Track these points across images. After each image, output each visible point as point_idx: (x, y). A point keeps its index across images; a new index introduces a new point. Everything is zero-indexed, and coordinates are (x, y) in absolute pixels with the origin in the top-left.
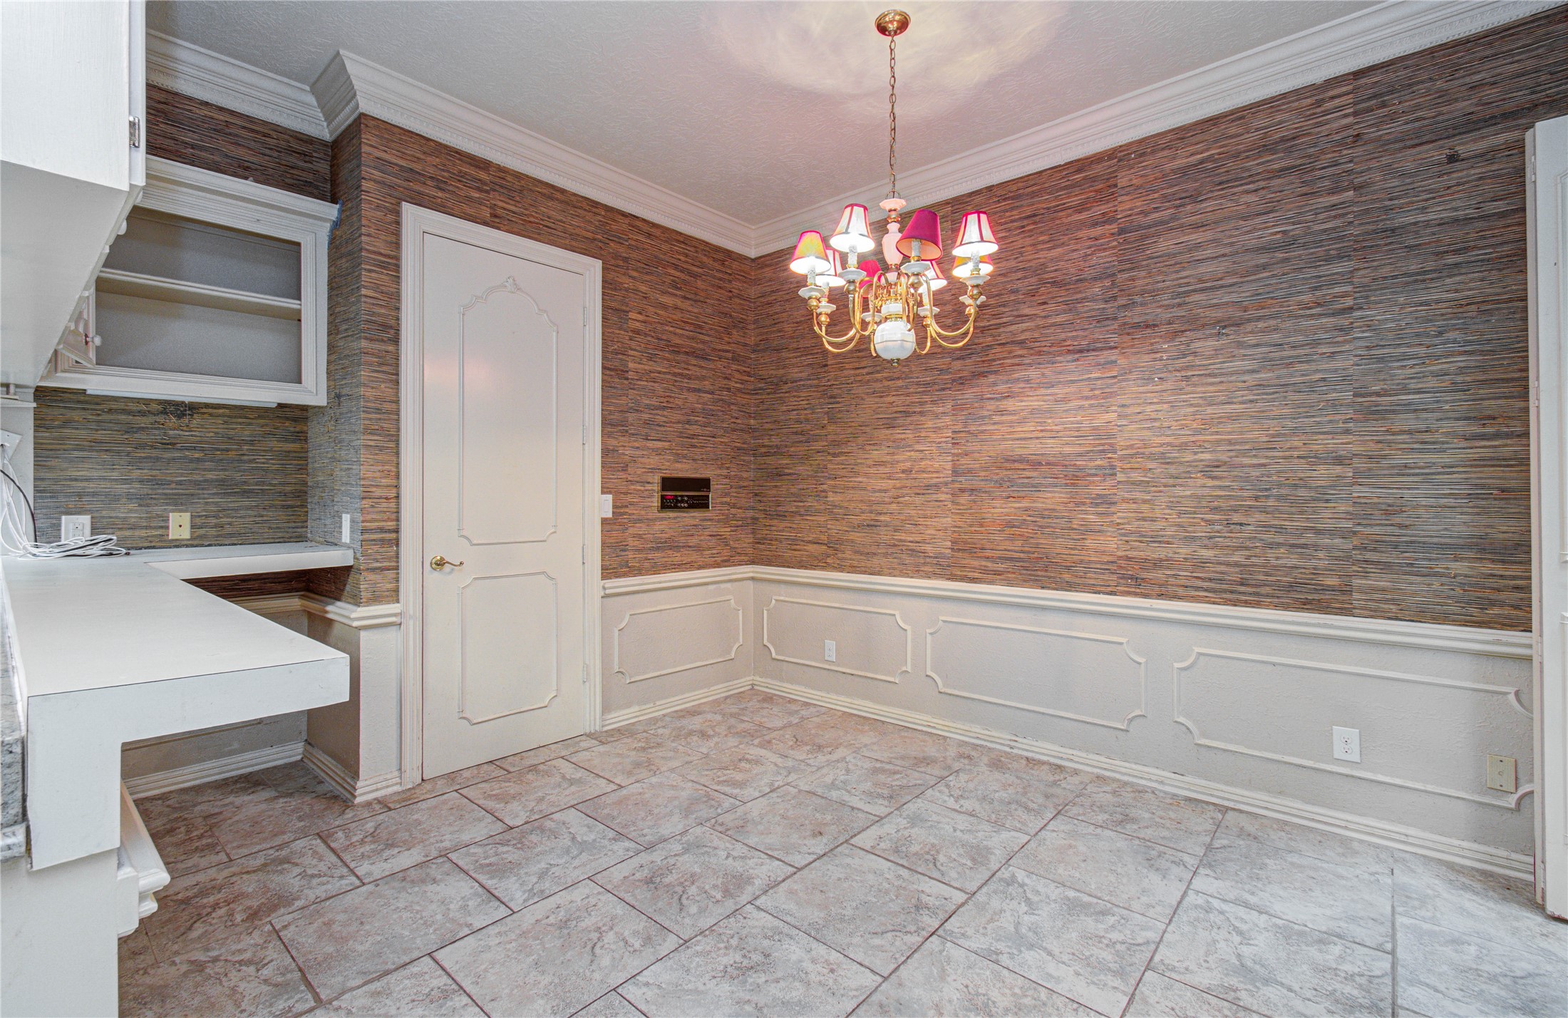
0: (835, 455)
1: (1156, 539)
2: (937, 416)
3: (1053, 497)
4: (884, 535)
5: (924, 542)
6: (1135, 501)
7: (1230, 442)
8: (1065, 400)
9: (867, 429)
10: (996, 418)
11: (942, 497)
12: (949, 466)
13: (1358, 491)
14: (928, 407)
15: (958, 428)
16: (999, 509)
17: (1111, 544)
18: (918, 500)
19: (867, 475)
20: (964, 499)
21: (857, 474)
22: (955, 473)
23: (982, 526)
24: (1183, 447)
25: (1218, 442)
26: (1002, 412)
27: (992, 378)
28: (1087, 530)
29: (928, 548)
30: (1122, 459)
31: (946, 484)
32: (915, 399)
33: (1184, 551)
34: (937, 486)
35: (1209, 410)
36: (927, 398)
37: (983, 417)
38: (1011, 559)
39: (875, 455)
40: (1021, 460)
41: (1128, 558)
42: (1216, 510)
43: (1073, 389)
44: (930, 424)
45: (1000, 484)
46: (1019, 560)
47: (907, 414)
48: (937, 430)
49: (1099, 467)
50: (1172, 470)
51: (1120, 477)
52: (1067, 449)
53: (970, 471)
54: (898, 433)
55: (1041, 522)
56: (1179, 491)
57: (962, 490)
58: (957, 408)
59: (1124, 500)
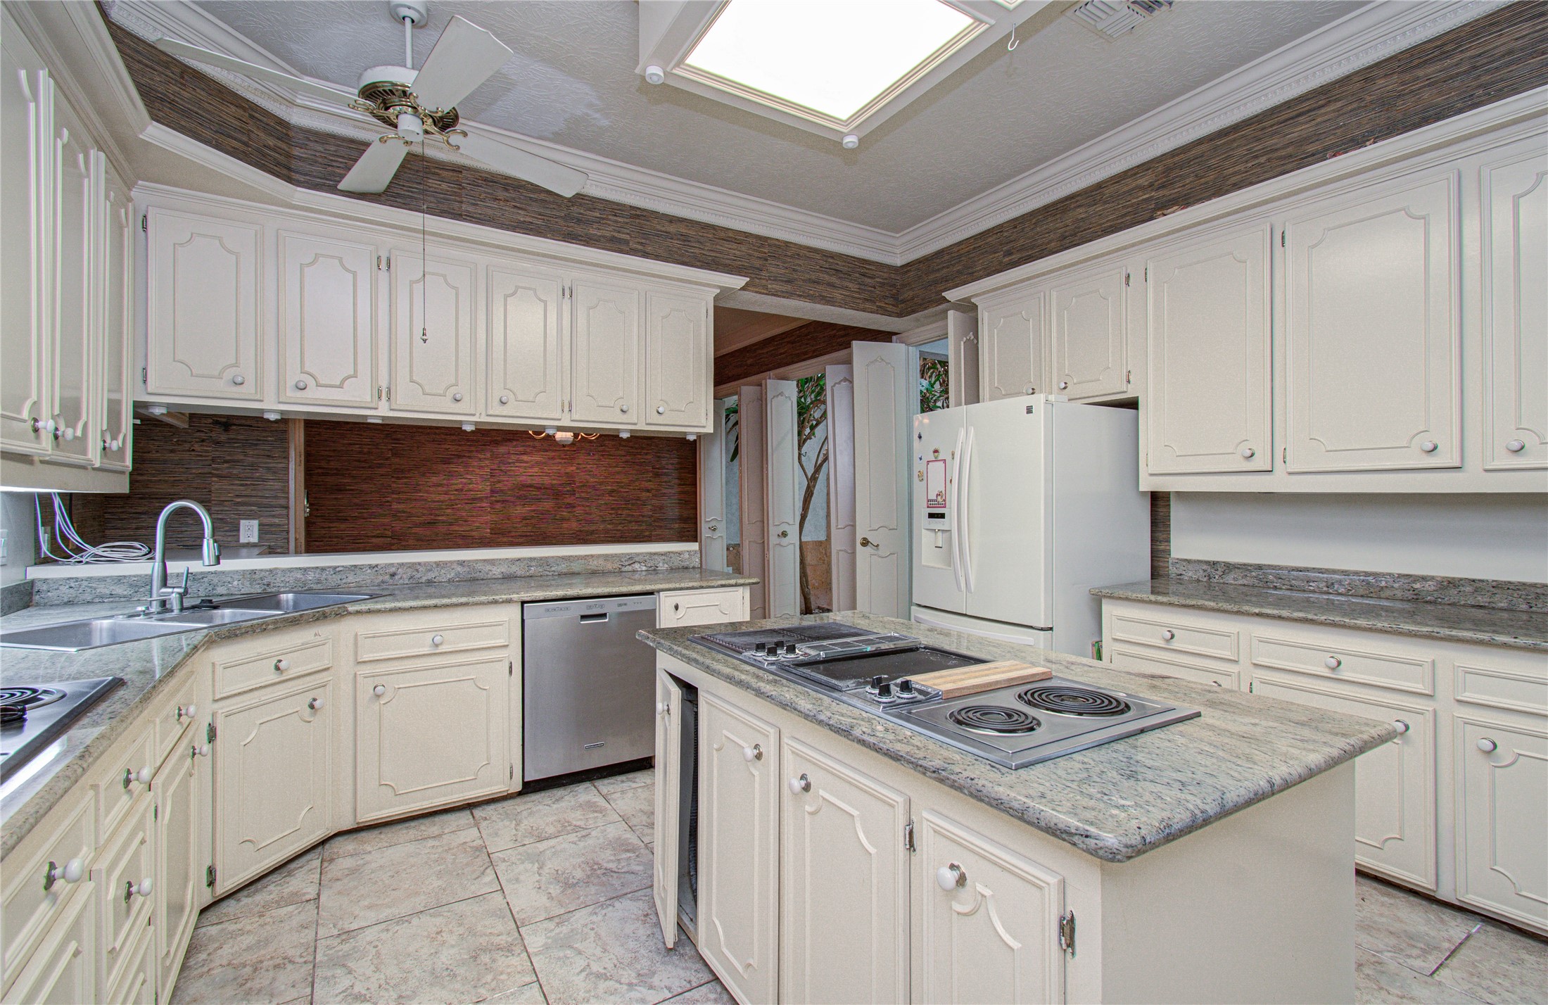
0: (398, 478)
1: (591, 522)
2: (480, 459)
3: (548, 505)
4: (443, 529)
5: (472, 530)
6: (583, 506)
7: (617, 482)
8: (553, 458)
9: (428, 463)
10: (517, 464)
11: (484, 505)
12: (489, 488)
13: (653, 501)
14: (474, 454)
15: (492, 467)
16: (520, 510)
17: (574, 525)
18: (467, 507)
19: (427, 492)
20: (498, 506)
21: (420, 491)
22: (493, 491)
23: (509, 519)
24: (601, 483)
25: (613, 482)
26: (518, 461)
27: (515, 443)
28: (563, 519)
29: (474, 533)
30: (578, 487)
31: (487, 498)
32: (465, 448)
33: (602, 527)
34: (480, 499)
35: (610, 469)
36: (473, 449)
37: (510, 463)
38: (526, 536)
39: (434, 479)
40: (531, 486)
41: (581, 531)
42: (612, 509)
43: (557, 454)
44: (476, 464)
45: (519, 497)
46: (531, 536)
47: (459, 457)
48: (481, 467)
49: (568, 491)
50: (598, 493)
51: (577, 495)
52: (554, 482)
53: (502, 491)
54: (452, 467)
55: (541, 516)
56: (601, 502)
57: (498, 501)
58: (494, 457)
59: (579, 505)
